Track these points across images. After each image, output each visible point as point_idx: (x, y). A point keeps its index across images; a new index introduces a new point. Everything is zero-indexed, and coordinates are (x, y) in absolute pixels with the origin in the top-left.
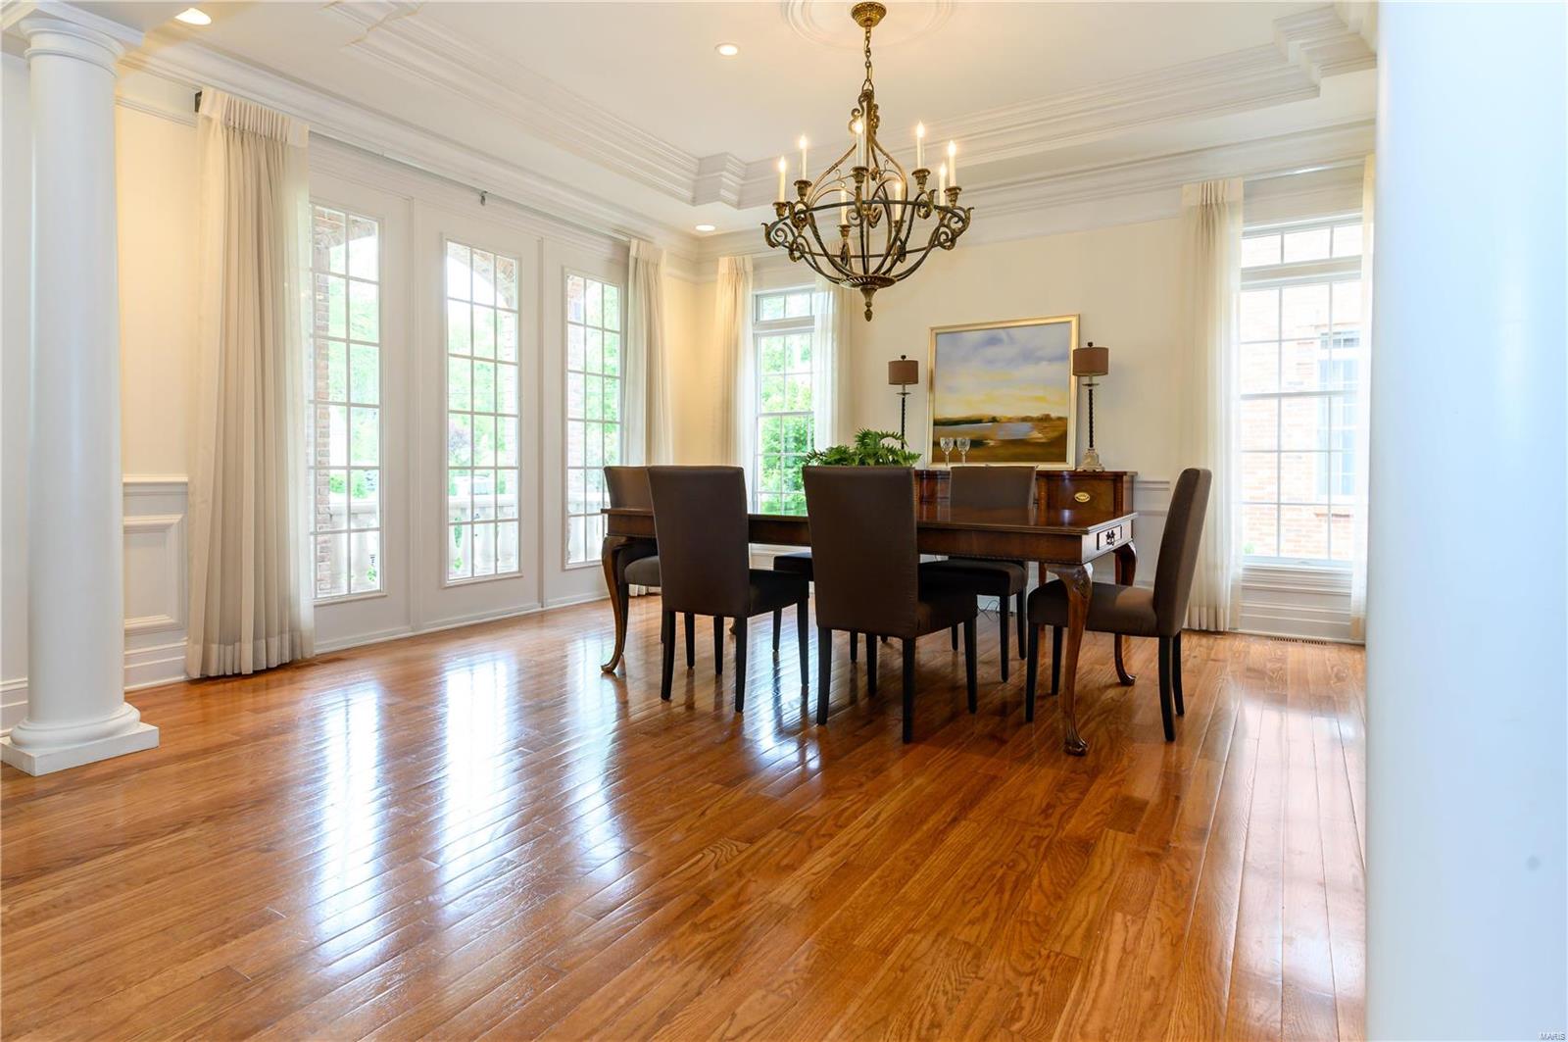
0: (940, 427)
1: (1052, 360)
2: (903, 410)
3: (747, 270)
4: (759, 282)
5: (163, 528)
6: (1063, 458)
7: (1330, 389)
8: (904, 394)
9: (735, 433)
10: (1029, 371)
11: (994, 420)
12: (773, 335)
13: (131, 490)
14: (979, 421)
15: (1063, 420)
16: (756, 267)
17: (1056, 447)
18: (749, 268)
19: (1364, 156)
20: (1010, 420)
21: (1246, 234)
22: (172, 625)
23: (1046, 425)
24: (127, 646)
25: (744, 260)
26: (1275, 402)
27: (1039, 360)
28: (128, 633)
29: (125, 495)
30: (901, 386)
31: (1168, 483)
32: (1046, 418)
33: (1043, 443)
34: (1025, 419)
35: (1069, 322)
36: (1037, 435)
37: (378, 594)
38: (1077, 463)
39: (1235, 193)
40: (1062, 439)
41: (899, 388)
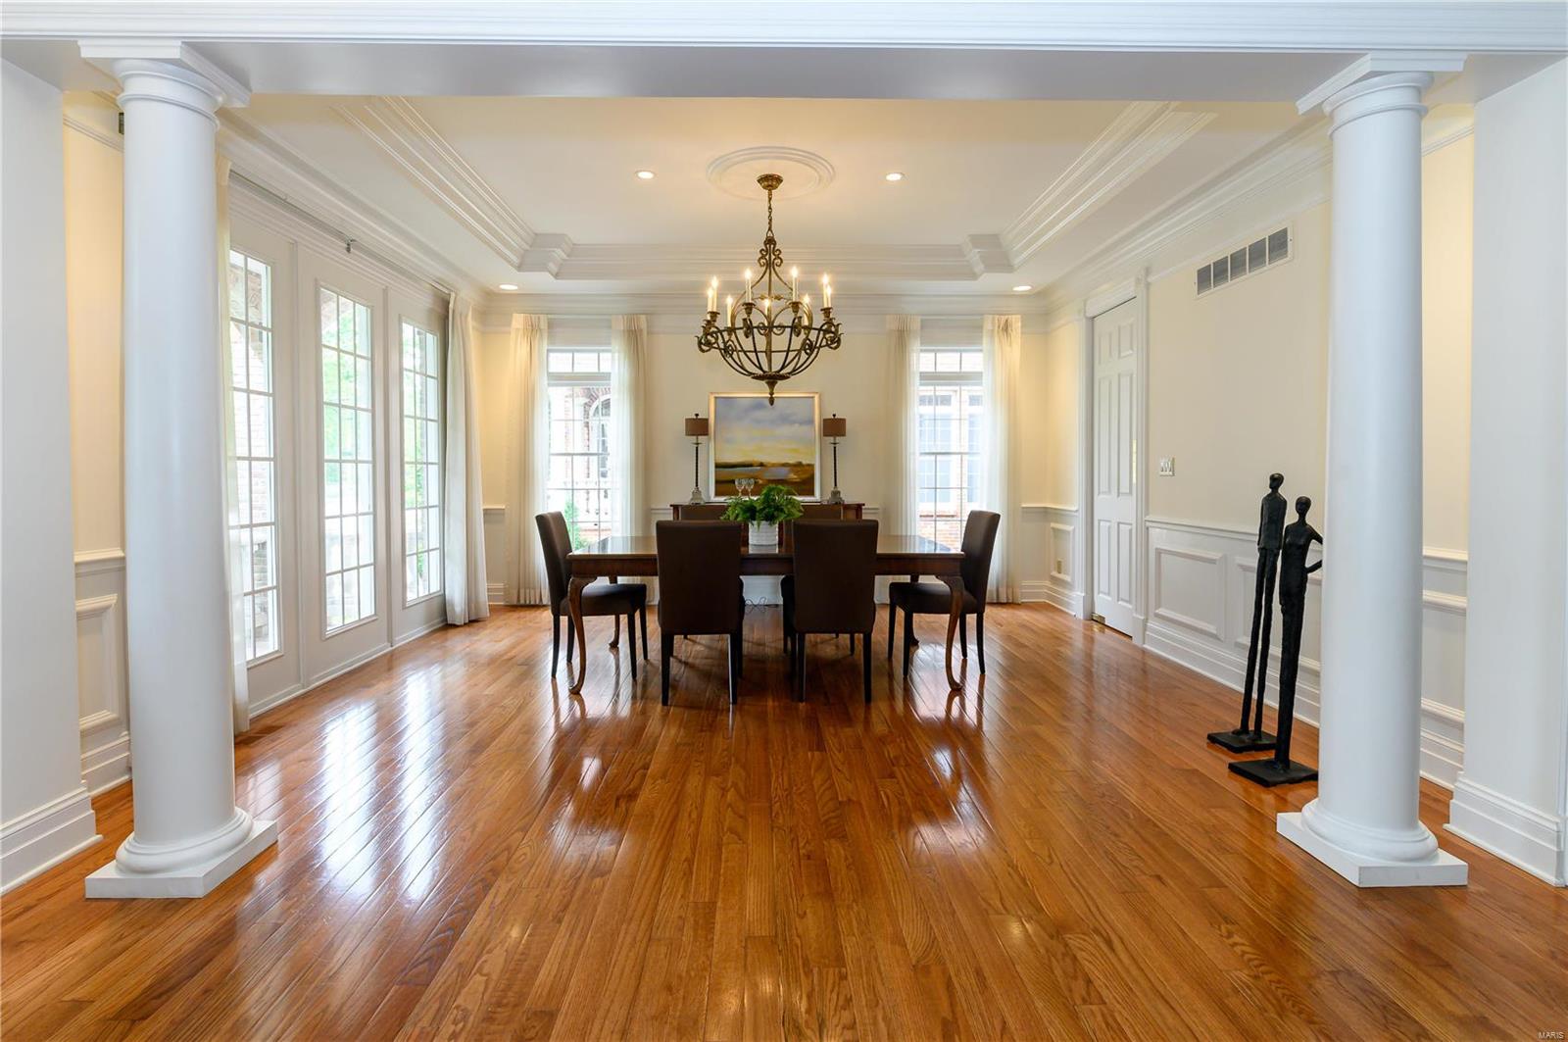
0: (721, 469)
1: (801, 423)
2: (697, 456)
3: (542, 327)
4: (552, 340)
5: (105, 609)
6: (812, 493)
7: (962, 451)
8: (698, 444)
9: (533, 471)
10: (785, 430)
11: (762, 465)
12: (562, 385)
13: (83, 570)
14: (751, 465)
15: (811, 466)
16: (551, 325)
17: (807, 486)
18: (544, 325)
19: (982, 315)
20: (774, 465)
21: (922, 351)
22: (114, 720)
23: (799, 469)
24: (84, 748)
25: (539, 318)
26: (933, 457)
27: (794, 422)
28: (85, 734)
29: (77, 575)
30: (695, 437)
31: (877, 509)
32: (799, 464)
33: (796, 483)
34: (784, 465)
35: (813, 397)
36: (793, 476)
37: (277, 655)
38: (822, 495)
39: (916, 325)
40: (810, 480)
41: (693, 439)
